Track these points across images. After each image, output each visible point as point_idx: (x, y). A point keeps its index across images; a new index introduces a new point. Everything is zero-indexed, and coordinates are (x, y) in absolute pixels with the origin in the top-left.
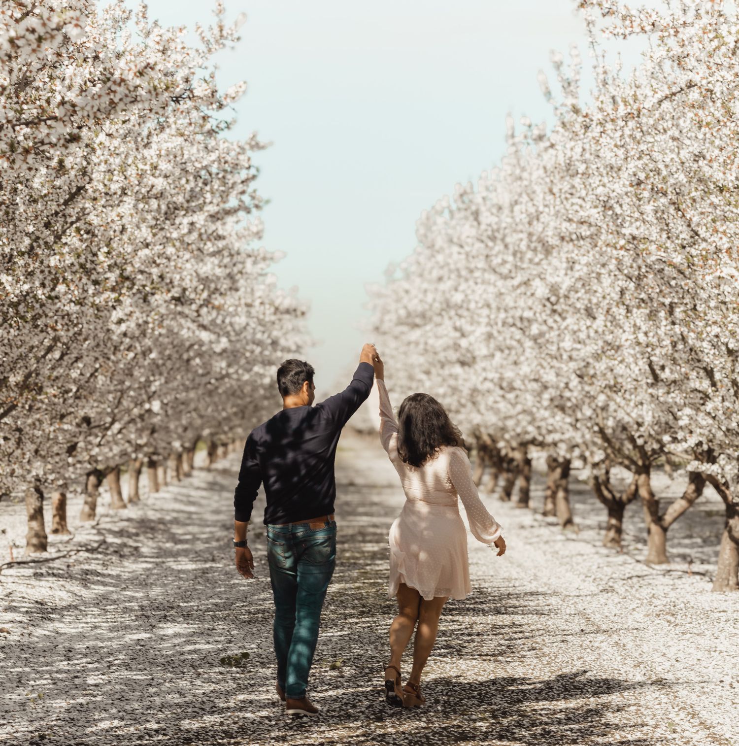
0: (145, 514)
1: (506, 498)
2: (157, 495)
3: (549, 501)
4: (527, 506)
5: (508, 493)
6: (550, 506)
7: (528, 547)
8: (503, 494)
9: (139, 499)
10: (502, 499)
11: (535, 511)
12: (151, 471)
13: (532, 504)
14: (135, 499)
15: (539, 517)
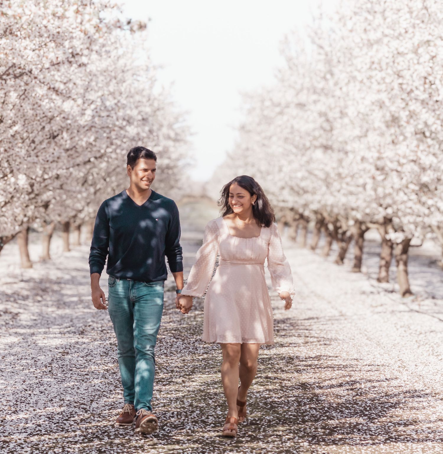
0: (48, 274)
1: (340, 263)
2: (68, 254)
3: (383, 269)
4: (360, 271)
5: (342, 257)
6: (383, 274)
7: (376, 316)
8: (338, 259)
9: (50, 258)
10: (337, 262)
11: (369, 276)
12: (64, 235)
13: (364, 269)
14: (46, 259)
15: (375, 283)
